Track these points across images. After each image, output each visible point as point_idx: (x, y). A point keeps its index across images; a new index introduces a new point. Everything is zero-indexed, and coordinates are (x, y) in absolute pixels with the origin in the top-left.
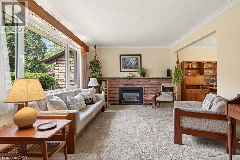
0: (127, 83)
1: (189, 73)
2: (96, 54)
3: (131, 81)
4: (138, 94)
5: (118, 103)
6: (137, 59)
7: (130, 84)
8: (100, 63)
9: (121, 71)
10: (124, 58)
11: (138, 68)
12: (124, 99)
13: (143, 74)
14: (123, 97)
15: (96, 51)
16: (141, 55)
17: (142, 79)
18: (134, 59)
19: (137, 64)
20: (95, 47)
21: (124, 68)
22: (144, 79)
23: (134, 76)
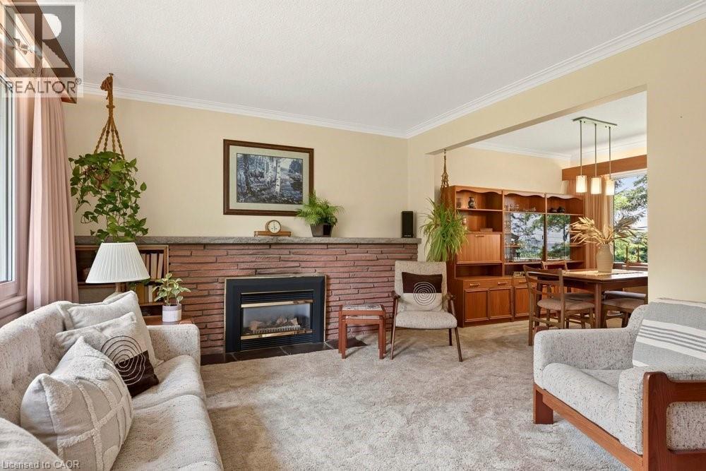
0: (261, 263)
1: (463, 224)
2: (111, 121)
3: (274, 252)
4: (305, 308)
5: (222, 350)
6: (297, 166)
7: (275, 267)
8: (136, 170)
9: (228, 211)
10: (246, 156)
11: (300, 201)
12: (248, 331)
13: (325, 225)
14: (245, 324)
15: (111, 107)
16: (310, 152)
17: (320, 247)
18: (286, 164)
19: (297, 185)
20: (108, 85)
21: (242, 196)
22: (325, 247)
23: (289, 234)
